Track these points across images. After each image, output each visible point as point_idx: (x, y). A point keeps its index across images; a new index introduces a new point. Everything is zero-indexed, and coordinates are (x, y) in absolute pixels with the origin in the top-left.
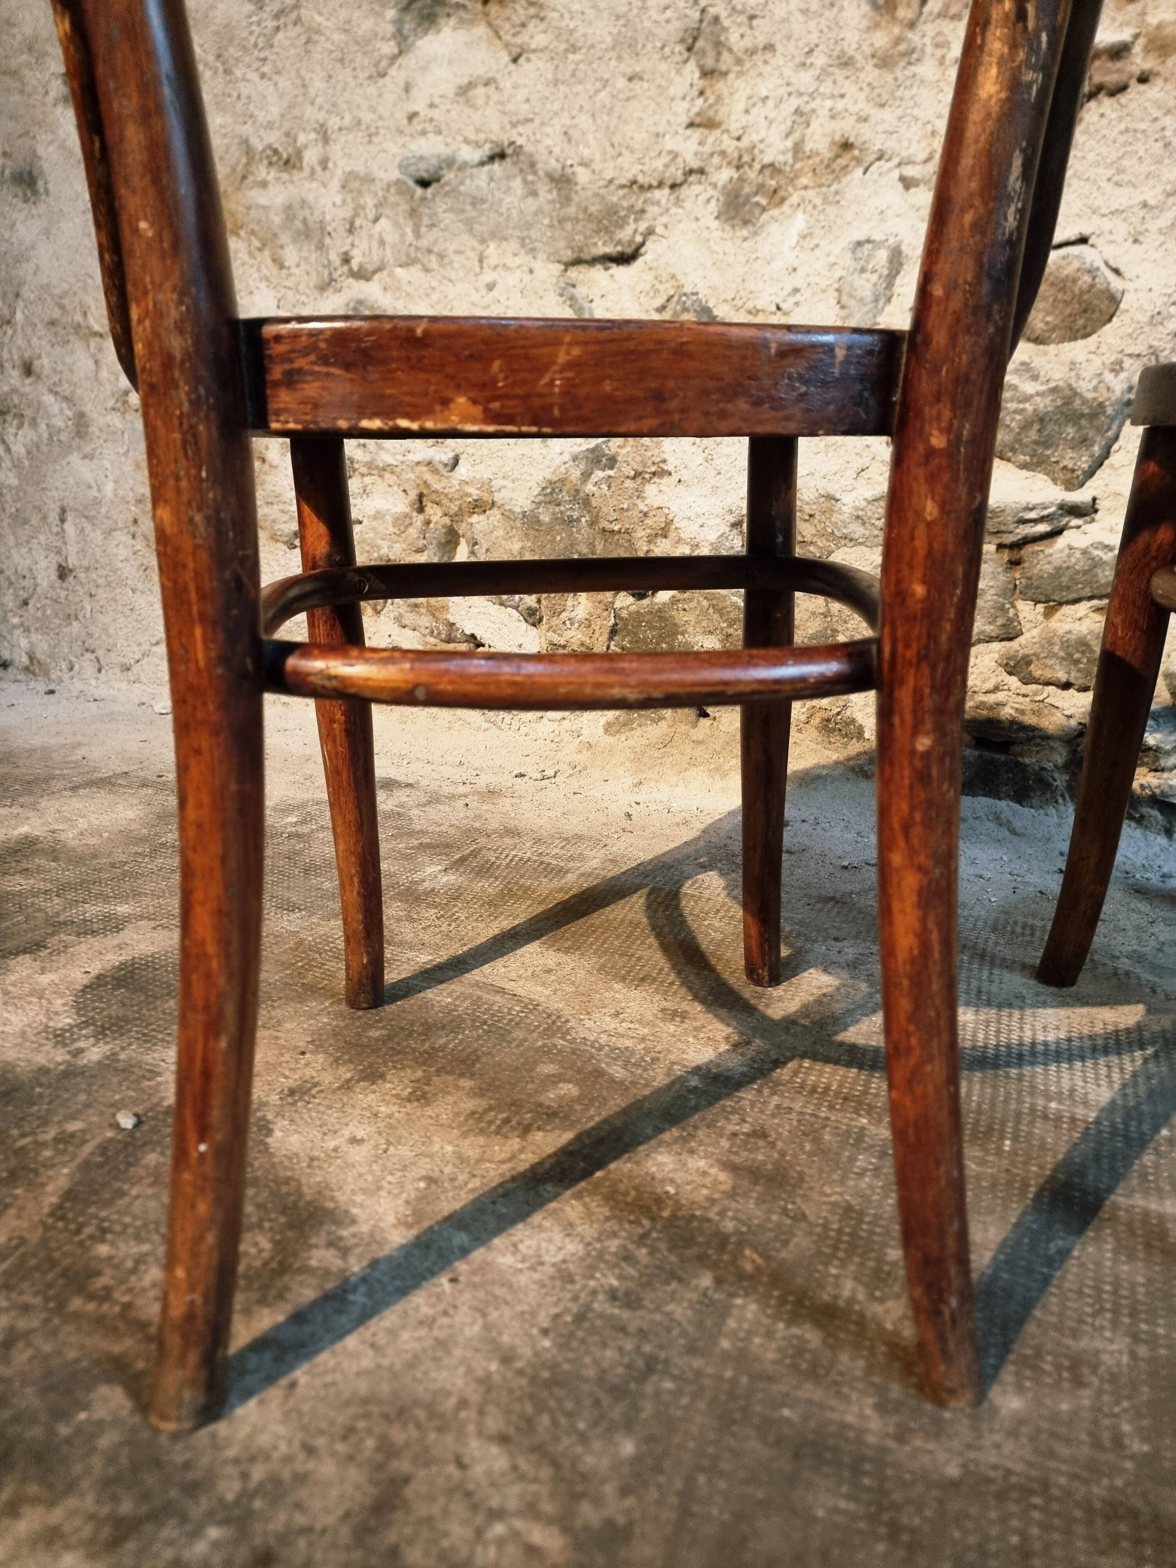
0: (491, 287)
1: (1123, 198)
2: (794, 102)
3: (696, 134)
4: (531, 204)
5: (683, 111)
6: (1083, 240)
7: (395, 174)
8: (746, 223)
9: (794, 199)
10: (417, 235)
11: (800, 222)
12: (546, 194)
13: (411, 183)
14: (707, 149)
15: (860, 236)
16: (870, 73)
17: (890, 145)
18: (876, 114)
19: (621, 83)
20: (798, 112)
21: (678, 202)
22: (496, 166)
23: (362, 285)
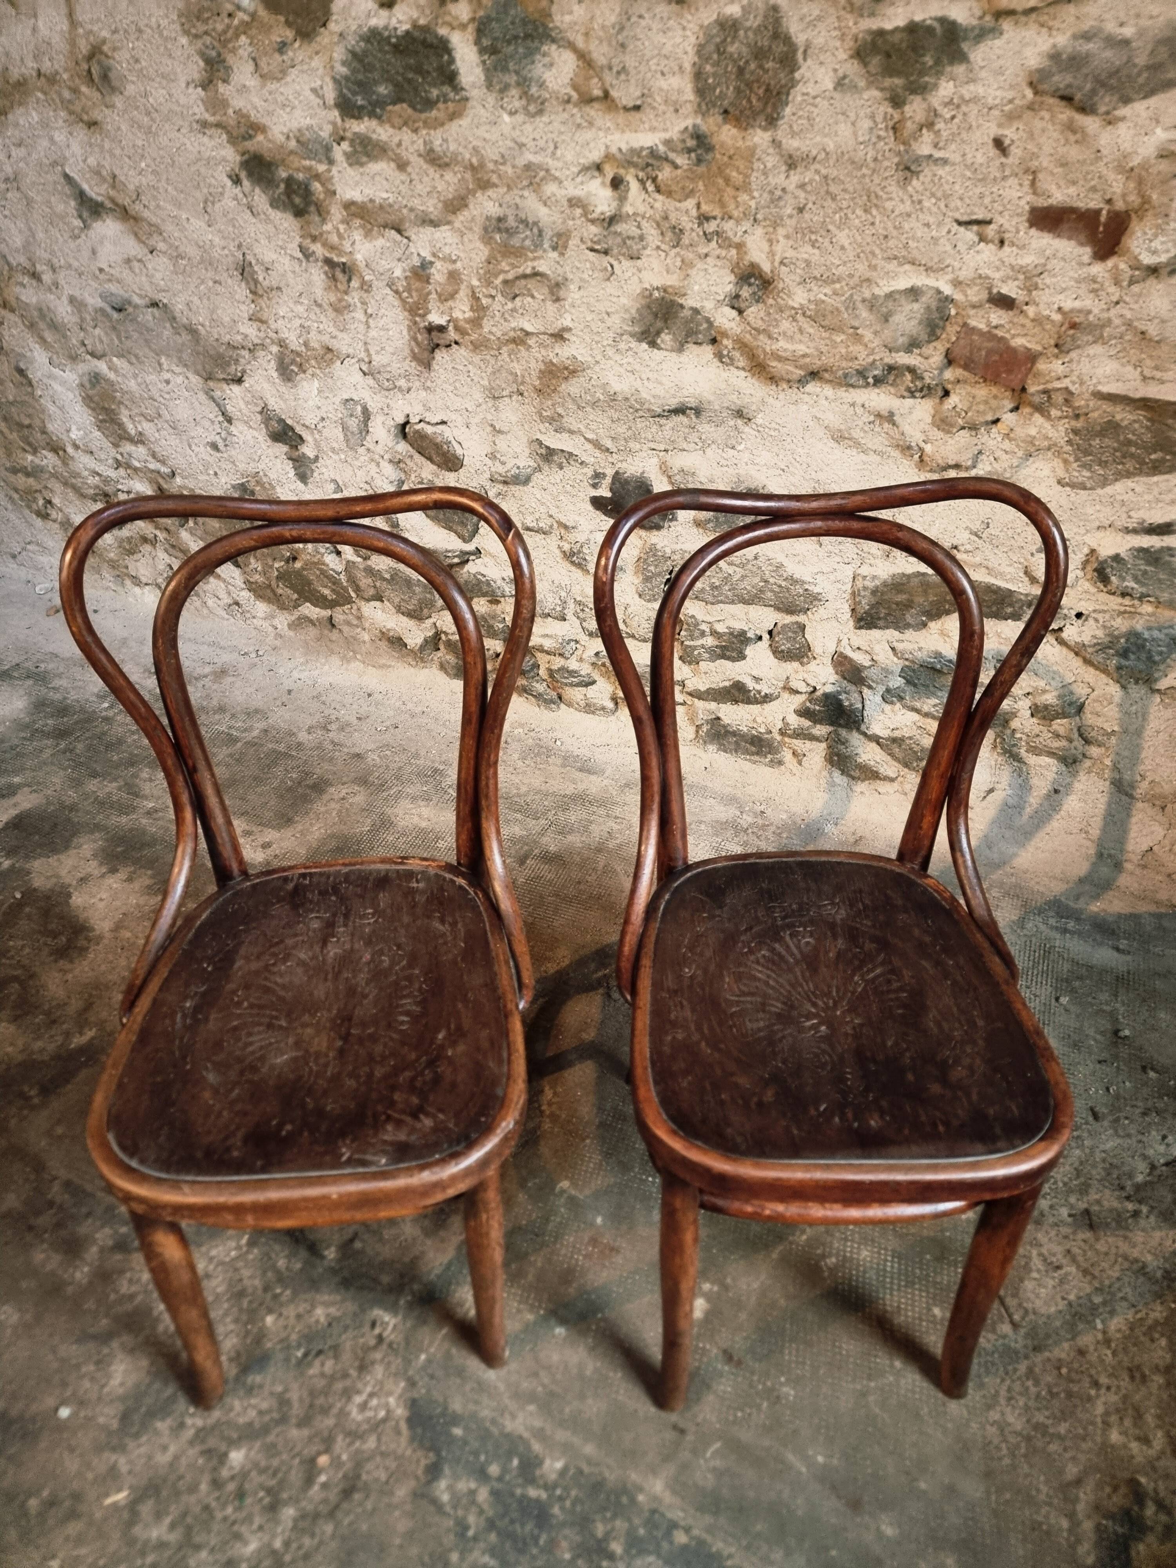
0: (168, 382)
1: (458, 403)
2: (298, 322)
3: (255, 325)
4: (179, 340)
5: (246, 310)
6: (443, 423)
7: (99, 303)
8: (289, 380)
9: (310, 371)
10: (121, 342)
11: (316, 384)
12: (186, 337)
13: (109, 310)
14: (262, 335)
15: (346, 396)
16: (331, 313)
17: (351, 351)
18: (340, 335)
19: (211, 284)
20: (302, 326)
21: (255, 359)
22: (155, 310)
23: (95, 362)
